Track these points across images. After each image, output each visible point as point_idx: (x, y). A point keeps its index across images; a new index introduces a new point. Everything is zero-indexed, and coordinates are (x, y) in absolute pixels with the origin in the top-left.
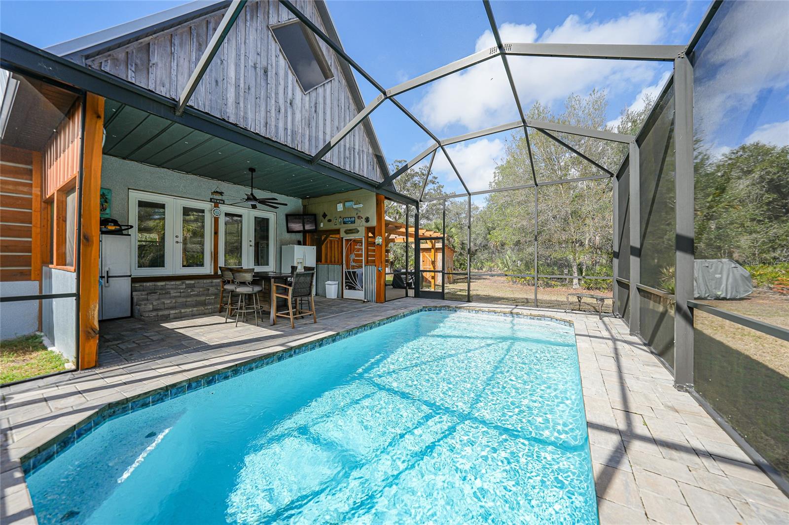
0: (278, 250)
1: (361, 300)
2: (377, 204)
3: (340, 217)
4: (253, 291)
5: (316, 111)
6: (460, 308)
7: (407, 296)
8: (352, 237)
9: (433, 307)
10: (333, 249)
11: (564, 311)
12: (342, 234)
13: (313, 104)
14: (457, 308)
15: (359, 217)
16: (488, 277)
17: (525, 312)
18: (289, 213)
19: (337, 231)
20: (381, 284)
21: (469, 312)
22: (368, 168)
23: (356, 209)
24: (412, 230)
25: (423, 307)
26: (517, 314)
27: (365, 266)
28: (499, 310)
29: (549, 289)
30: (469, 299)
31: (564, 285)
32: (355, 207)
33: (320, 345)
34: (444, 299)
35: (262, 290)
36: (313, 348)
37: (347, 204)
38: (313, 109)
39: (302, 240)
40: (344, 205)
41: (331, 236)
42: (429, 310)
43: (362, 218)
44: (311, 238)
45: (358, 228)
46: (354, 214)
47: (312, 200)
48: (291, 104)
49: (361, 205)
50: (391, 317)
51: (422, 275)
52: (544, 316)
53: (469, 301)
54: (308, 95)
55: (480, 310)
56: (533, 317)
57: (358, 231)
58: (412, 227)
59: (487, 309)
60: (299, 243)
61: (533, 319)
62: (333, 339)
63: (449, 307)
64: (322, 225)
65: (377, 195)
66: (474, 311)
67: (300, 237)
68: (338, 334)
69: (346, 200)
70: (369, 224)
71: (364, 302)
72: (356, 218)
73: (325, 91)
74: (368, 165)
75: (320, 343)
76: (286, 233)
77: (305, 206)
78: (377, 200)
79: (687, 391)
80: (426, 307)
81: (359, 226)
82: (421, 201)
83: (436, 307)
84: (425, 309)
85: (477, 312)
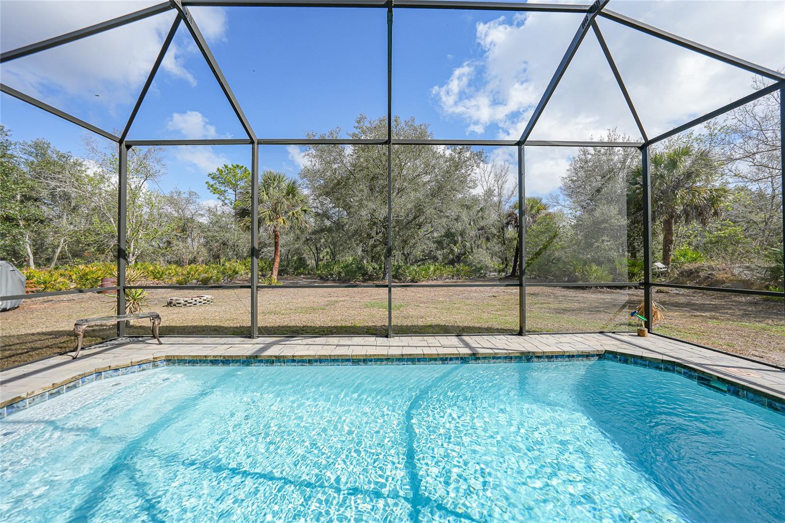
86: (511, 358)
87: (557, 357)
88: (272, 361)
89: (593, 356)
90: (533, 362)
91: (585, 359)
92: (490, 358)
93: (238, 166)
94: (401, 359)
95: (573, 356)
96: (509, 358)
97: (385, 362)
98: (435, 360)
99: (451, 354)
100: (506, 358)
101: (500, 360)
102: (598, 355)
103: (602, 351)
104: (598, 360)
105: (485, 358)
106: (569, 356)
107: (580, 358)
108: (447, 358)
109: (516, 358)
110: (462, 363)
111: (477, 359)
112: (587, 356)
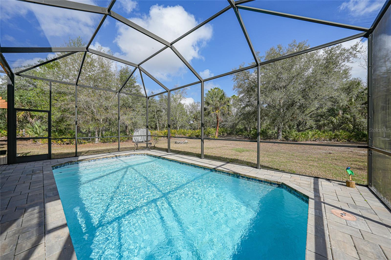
17: (123, 154)
21: (89, 162)
25: (52, 166)
26: (119, 156)
31: (88, 142)
34: (50, 159)
52: (131, 154)
53: (77, 156)
55: (97, 159)
56: (126, 156)
59: (102, 157)
61: (127, 157)
66: (93, 161)
83: (60, 164)
85: (95, 160)
86: (230, 174)
87: (252, 179)
88: (164, 159)
89: (275, 184)
90: (240, 178)
91: (269, 184)
92: (221, 172)
93: (216, 88)
94: (192, 165)
95: (262, 181)
96: (228, 174)
97: (187, 165)
98: (202, 168)
99: (207, 167)
100: (227, 173)
101: (225, 174)
102: (277, 184)
103: (280, 182)
104: (278, 187)
105: (219, 171)
106: (259, 181)
107: (266, 183)
108: (205, 168)
109: (232, 174)
110: (210, 171)
111: (216, 171)
112: (271, 183)
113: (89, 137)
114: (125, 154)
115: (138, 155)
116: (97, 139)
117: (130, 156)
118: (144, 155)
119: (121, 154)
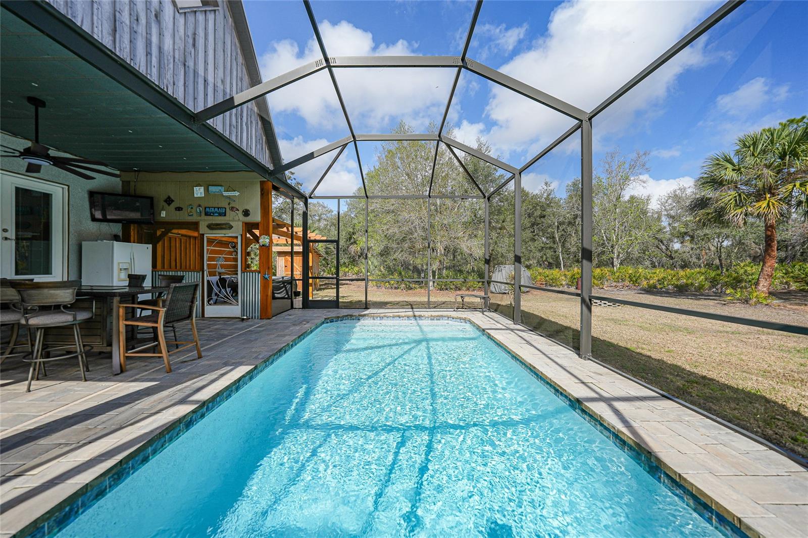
0: (74, 248)
1: (239, 318)
2: (262, 194)
3: (200, 206)
4: (75, 319)
5: (194, 45)
6: (364, 315)
7: (292, 307)
8: (219, 234)
9: (335, 317)
10: (173, 249)
11: (453, 310)
12: (203, 228)
13: (190, 33)
14: (361, 316)
15: (233, 208)
16: (348, 282)
17: (426, 314)
18: (95, 190)
19: (195, 226)
20: (267, 296)
21: (374, 319)
22: (256, 146)
23: (229, 197)
24: (299, 230)
25: (325, 319)
26: (420, 316)
27: (243, 272)
28: (403, 314)
29: (410, 291)
30: (366, 305)
31: (421, 288)
32: (226, 194)
33: (237, 389)
34: (338, 308)
35: (92, 318)
36: (229, 396)
37: (212, 189)
38: (190, 41)
39: (120, 234)
40: (207, 190)
41: (174, 231)
42: (331, 322)
43: (238, 210)
44: (138, 232)
45: (232, 223)
46: (224, 204)
47: (142, 175)
48: (156, 16)
49: (237, 194)
50: (302, 335)
51: (296, 283)
52: (442, 316)
53: (367, 308)
54: (183, 15)
55: (385, 316)
56: (432, 318)
57: (231, 227)
58: (298, 226)
59: (391, 315)
60: (116, 238)
61: (433, 319)
62: (250, 375)
63: (351, 316)
64: (163, 214)
65: (262, 183)
66: (379, 318)
67: (117, 229)
68: (256, 368)
69: (211, 183)
70: (249, 219)
71: (243, 319)
72: (228, 210)
73: (206, 20)
74: (256, 142)
75: (236, 385)
76: (89, 222)
77: (126, 183)
78: (262, 190)
79: (589, 359)
80: (328, 318)
81: (233, 220)
82: (310, 197)
83: (338, 317)
84: (326, 321)
85: (382, 318)
113: (421, 280)
114: (430, 314)
115: (455, 319)
116: (431, 283)
117: (439, 320)
118: (466, 322)
119: (422, 314)
